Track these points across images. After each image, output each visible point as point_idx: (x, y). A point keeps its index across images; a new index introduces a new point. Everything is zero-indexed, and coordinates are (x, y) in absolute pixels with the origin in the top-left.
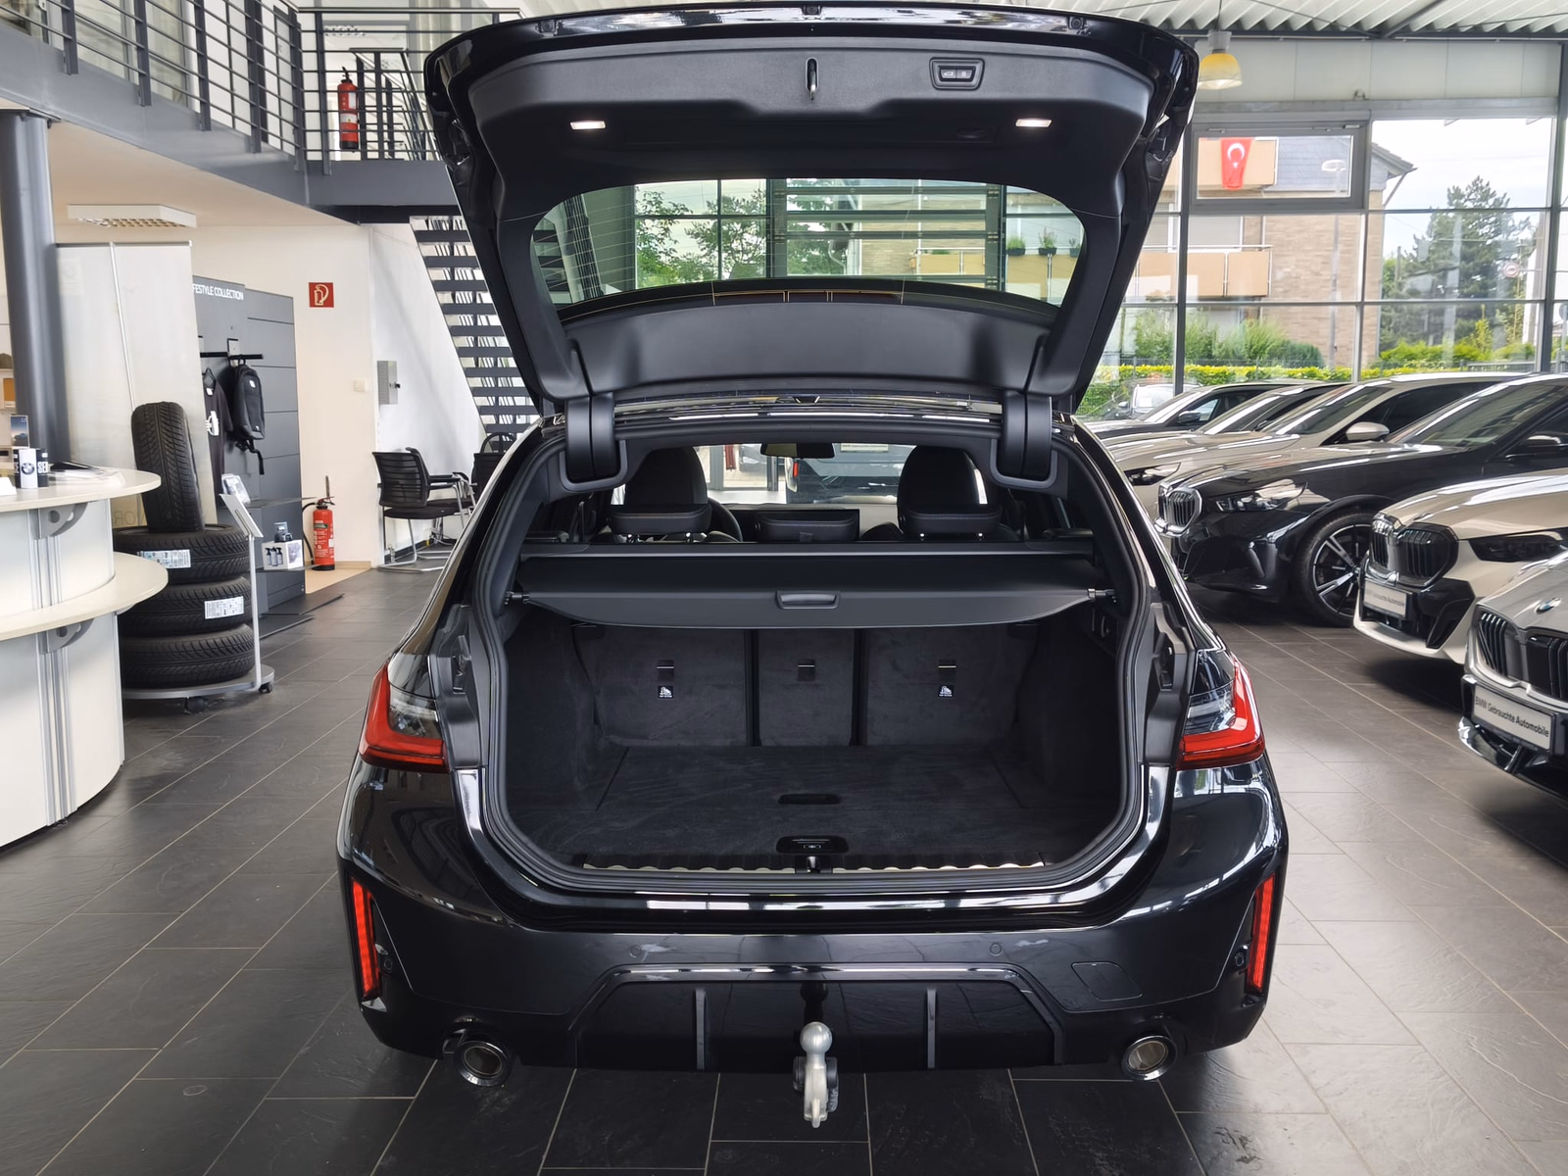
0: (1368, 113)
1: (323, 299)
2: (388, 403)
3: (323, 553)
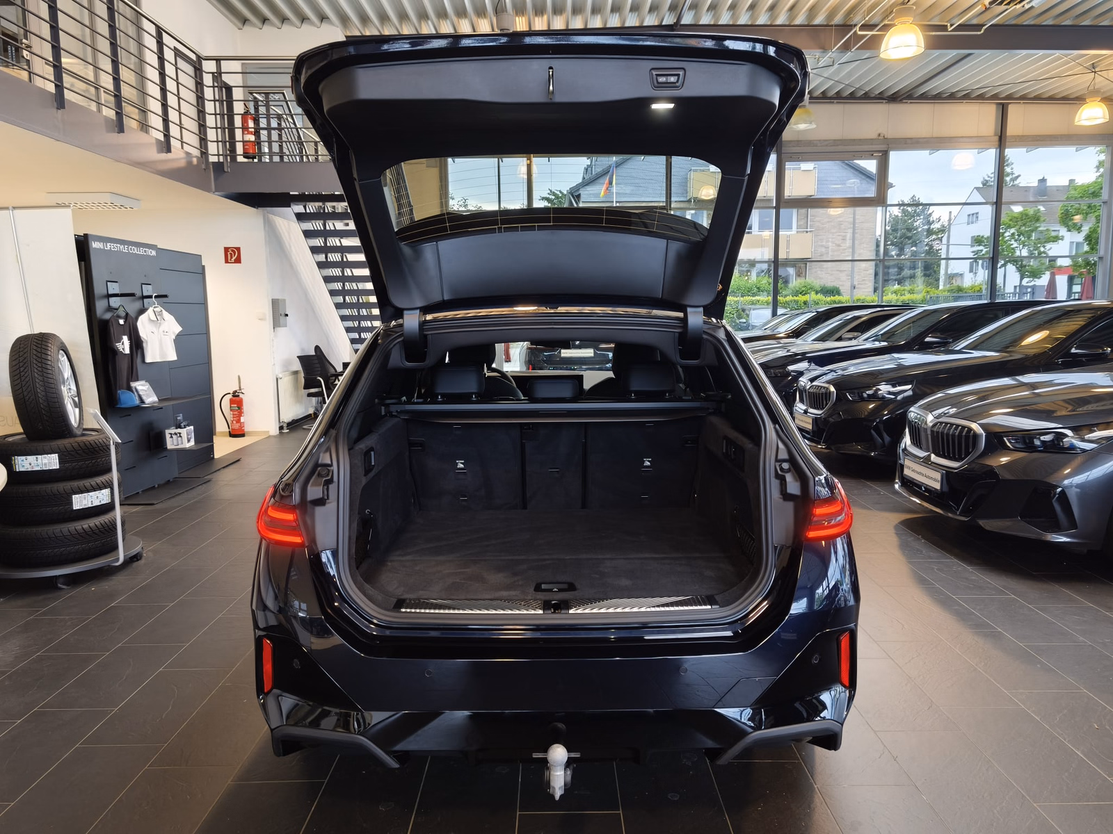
0: (886, 146)
1: (234, 258)
2: (280, 327)
3: (237, 426)
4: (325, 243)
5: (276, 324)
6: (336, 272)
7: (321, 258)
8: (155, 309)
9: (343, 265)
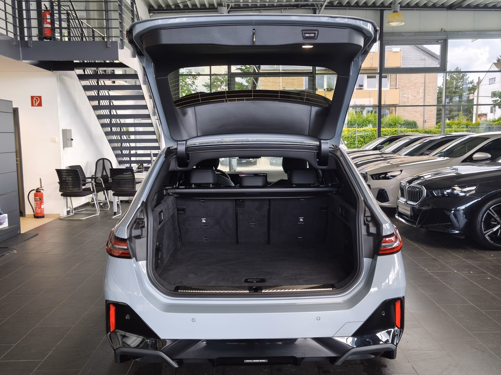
0: (446, 36)
1: (37, 104)
2: (67, 147)
3: (39, 211)
4: (98, 94)
5: (65, 145)
6: (106, 112)
7: (96, 103)
9: (111, 107)
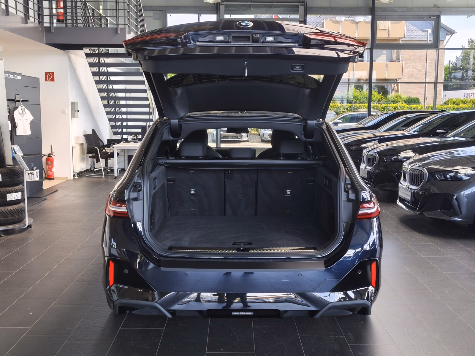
0: (439, 12)
1: (50, 78)
2: (75, 117)
3: (50, 174)
4: (99, 69)
5: (73, 116)
6: (104, 86)
7: (97, 78)
8: (22, 108)
9: (108, 82)
